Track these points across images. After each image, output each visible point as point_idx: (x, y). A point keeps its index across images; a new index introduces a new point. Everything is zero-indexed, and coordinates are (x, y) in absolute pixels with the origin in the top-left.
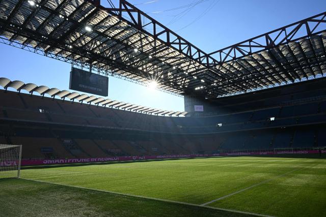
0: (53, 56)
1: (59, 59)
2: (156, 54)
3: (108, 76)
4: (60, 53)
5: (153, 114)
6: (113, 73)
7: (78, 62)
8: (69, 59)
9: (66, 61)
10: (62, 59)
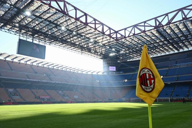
0: (6, 30)
1: (11, 33)
2: (78, 31)
3: (46, 45)
4: (11, 28)
5: (79, 72)
6: (50, 43)
7: (24, 35)
8: (17, 33)
9: (15, 34)
10: (13, 33)
